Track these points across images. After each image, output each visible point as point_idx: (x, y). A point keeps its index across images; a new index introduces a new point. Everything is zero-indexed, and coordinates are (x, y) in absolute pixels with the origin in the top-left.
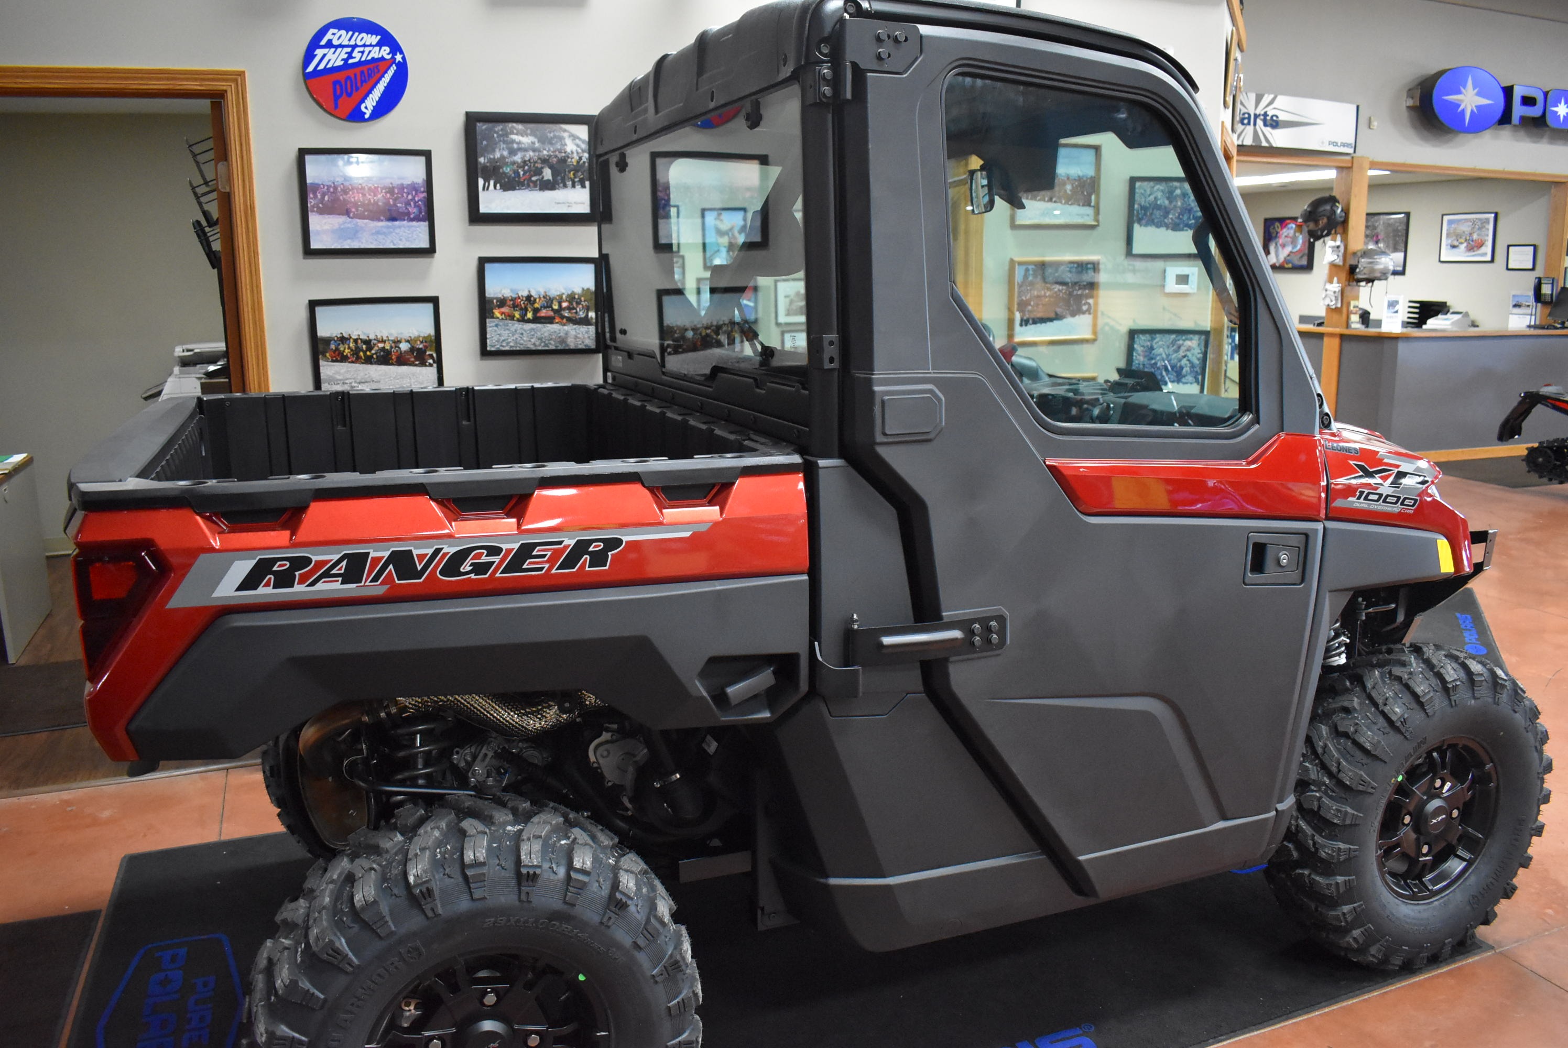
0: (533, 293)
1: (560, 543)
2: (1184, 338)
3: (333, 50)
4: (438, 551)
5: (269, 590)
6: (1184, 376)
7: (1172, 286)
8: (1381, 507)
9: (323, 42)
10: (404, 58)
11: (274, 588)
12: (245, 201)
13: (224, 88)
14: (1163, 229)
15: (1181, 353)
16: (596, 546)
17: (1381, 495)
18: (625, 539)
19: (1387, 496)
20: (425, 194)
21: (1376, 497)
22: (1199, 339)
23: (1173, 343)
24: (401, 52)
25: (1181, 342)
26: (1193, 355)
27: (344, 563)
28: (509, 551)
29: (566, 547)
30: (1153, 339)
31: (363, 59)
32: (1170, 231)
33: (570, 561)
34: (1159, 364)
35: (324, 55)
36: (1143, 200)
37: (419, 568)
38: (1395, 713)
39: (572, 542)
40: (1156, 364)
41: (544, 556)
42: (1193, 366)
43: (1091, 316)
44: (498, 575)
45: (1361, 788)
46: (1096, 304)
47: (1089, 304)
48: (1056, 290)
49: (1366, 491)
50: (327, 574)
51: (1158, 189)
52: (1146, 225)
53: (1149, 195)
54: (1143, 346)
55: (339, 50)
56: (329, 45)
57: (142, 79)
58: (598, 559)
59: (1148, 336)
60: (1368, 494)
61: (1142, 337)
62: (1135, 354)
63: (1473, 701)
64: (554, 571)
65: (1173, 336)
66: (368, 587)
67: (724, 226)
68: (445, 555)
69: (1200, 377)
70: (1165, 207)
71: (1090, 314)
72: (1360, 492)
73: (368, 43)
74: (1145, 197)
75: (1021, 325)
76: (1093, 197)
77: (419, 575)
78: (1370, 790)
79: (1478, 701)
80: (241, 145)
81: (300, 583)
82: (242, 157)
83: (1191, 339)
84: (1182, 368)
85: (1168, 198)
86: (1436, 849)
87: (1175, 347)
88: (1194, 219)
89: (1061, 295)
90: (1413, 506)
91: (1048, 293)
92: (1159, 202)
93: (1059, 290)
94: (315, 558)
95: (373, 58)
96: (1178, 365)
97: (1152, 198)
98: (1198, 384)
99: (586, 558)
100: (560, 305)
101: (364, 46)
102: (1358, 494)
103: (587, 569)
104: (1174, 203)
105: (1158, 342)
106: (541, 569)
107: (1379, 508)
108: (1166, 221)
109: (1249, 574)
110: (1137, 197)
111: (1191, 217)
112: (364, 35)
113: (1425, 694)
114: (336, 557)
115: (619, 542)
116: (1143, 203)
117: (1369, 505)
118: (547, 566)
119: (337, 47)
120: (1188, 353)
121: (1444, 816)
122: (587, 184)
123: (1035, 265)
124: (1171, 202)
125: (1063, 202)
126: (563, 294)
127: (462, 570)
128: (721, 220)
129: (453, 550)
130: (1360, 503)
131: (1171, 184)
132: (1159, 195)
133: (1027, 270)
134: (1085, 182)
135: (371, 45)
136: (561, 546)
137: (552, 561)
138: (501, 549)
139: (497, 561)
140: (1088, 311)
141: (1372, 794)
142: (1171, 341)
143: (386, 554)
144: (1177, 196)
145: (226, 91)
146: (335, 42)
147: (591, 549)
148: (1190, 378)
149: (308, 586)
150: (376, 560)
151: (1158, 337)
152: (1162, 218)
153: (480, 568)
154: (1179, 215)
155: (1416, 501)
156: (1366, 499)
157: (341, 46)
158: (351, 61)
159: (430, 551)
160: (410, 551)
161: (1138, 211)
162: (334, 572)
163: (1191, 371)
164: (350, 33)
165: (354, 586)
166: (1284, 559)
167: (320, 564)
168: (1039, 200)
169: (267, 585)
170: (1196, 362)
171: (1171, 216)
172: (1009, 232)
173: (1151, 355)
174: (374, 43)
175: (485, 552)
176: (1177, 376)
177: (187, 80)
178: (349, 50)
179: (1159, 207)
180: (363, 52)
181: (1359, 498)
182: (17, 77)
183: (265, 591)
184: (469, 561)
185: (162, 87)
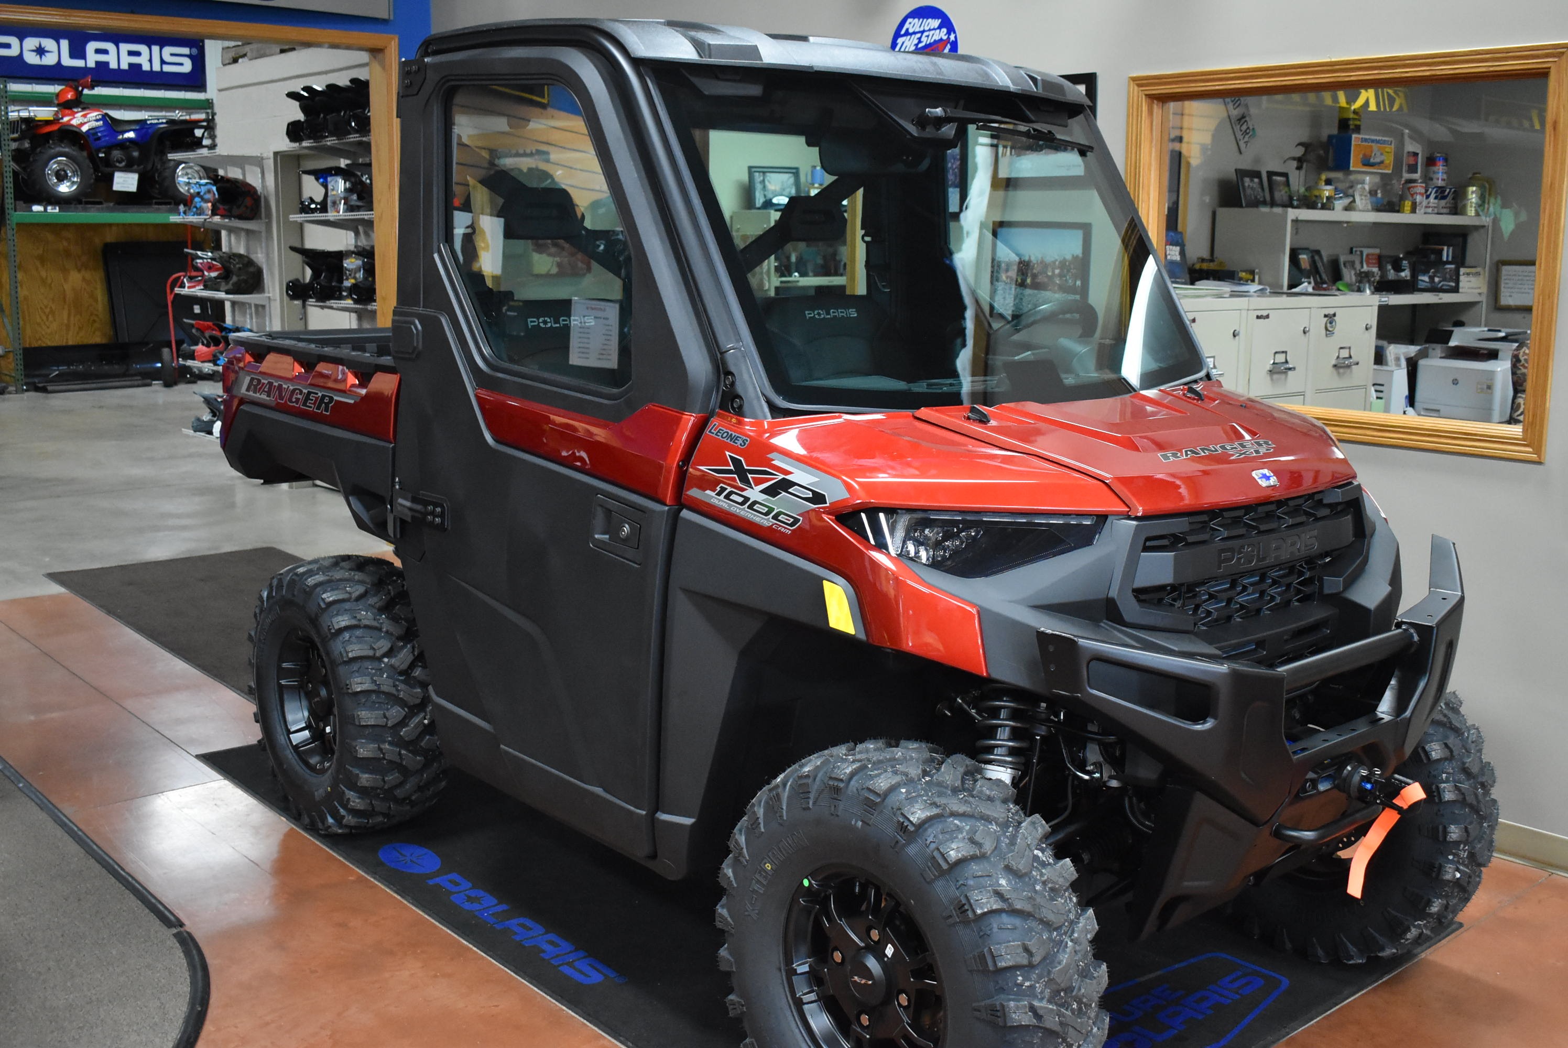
0: (1033, 259)
3: (909, 37)
8: (744, 512)
9: (903, 32)
10: (956, 37)
17: (747, 499)
19: (755, 502)
21: (740, 500)
24: (955, 32)
31: (928, 42)
35: (903, 43)
49: (729, 489)
55: (913, 36)
56: (907, 33)
60: (731, 493)
72: (721, 487)
73: (932, 28)
95: (935, 41)
100: (1053, 272)
101: (930, 30)
102: (718, 489)
107: (742, 513)
112: (930, 20)
117: (730, 506)
119: (911, 34)
126: (1056, 260)
130: (720, 500)
135: (934, 29)
146: (911, 31)
155: (796, 520)
156: (727, 497)
157: (915, 33)
158: (920, 45)
164: (921, 20)
174: (936, 27)
178: (919, 35)
180: (928, 36)
181: (719, 494)
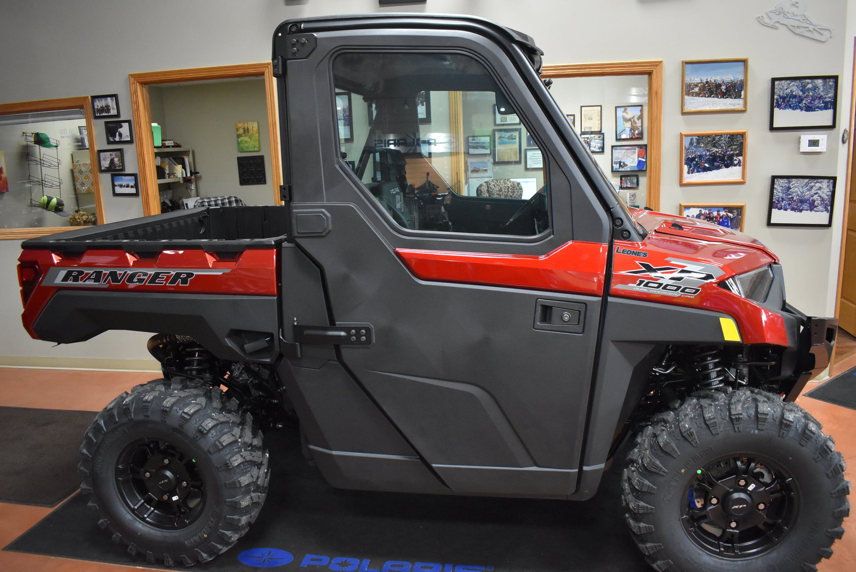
1: (170, 273)
2: (815, 181)
4: (126, 272)
5: (71, 282)
6: (816, 207)
7: (805, 147)
11: (73, 281)
12: (272, 121)
13: (264, 71)
14: (798, 111)
15: (813, 191)
16: (183, 276)
18: (195, 273)
20: (348, 113)
22: (828, 182)
23: (806, 185)
25: (813, 184)
26: (823, 192)
27: (95, 274)
28: (151, 275)
29: (172, 275)
30: (790, 182)
32: (803, 112)
33: (173, 281)
34: (795, 198)
36: (781, 92)
37: (119, 278)
38: (685, 427)
39: (174, 273)
40: (792, 198)
41: (163, 278)
42: (823, 200)
43: (741, 168)
44: (147, 284)
45: (653, 470)
46: (744, 159)
47: (739, 160)
48: (714, 151)
50: (89, 278)
51: (793, 85)
52: (785, 108)
53: (786, 89)
54: (782, 186)
57: (233, 70)
58: (184, 281)
59: (786, 180)
61: (781, 181)
62: (775, 191)
63: (757, 431)
64: (167, 284)
65: (807, 180)
66: (102, 284)
67: (628, 116)
68: (128, 274)
69: (829, 208)
70: (800, 96)
71: (740, 166)
74: (783, 91)
75: (688, 173)
76: (743, 93)
77: (119, 281)
78: (661, 473)
79: (762, 432)
80: (271, 95)
81: (81, 280)
82: (271, 101)
83: (821, 182)
84: (814, 201)
85: (801, 91)
86: (744, 528)
87: (808, 187)
88: (823, 103)
89: (718, 154)
90: (694, 293)
91: (708, 154)
92: (794, 93)
93: (716, 151)
94: (85, 272)
96: (811, 199)
97: (788, 91)
98: (828, 212)
99: (179, 281)
103: (180, 285)
104: (807, 93)
105: (794, 184)
106: (162, 283)
108: (800, 105)
109: (538, 324)
110: (776, 91)
111: (821, 102)
113: (710, 419)
114: (92, 272)
115: (192, 274)
116: (781, 95)
118: (165, 282)
120: (819, 192)
121: (745, 506)
122: (425, 103)
123: (698, 137)
124: (804, 93)
125: (720, 97)
127: (134, 281)
128: (627, 113)
129: (131, 273)
131: (804, 81)
132: (794, 88)
133: (692, 139)
134: (735, 83)
136: (170, 274)
137: (167, 280)
138: (147, 274)
139: (146, 278)
140: (739, 164)
141: (664, 476)
142: (804, 183)
143: (108, 272)
144: (809, 89)
145: (264, 72)
147: (181, 277)
148: (820, 208)
149: (83, 282)
150: (105, 274)
151: (794, 181)
152: (797, 103)
153: (141, 281)
154: (811, 101)
159: (123, 272)
160: (116, 272)
161: (777, 100)
162: (91, 277)
163: (822, 204)
165: (98, 283)
166: (566, 316)
167: (87, 274)
168: (702, 96)
169: (71, 280)
170: (826, 197)
171: (804, 102)
172: (681, 117)
173: (789, 192)
175: (142, 274)
176: (810, 207)
177: (249, 68)
179: (795, 97)
182: (188, 73)
183: (70, 282)
184: (136, 278)
185: (240, 73)
